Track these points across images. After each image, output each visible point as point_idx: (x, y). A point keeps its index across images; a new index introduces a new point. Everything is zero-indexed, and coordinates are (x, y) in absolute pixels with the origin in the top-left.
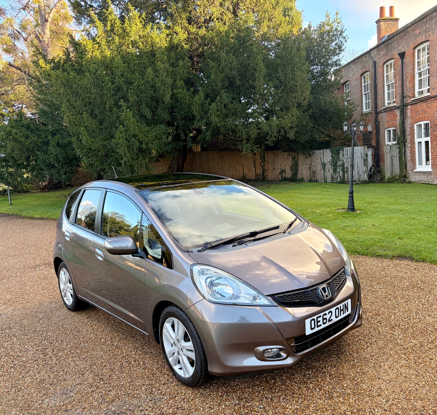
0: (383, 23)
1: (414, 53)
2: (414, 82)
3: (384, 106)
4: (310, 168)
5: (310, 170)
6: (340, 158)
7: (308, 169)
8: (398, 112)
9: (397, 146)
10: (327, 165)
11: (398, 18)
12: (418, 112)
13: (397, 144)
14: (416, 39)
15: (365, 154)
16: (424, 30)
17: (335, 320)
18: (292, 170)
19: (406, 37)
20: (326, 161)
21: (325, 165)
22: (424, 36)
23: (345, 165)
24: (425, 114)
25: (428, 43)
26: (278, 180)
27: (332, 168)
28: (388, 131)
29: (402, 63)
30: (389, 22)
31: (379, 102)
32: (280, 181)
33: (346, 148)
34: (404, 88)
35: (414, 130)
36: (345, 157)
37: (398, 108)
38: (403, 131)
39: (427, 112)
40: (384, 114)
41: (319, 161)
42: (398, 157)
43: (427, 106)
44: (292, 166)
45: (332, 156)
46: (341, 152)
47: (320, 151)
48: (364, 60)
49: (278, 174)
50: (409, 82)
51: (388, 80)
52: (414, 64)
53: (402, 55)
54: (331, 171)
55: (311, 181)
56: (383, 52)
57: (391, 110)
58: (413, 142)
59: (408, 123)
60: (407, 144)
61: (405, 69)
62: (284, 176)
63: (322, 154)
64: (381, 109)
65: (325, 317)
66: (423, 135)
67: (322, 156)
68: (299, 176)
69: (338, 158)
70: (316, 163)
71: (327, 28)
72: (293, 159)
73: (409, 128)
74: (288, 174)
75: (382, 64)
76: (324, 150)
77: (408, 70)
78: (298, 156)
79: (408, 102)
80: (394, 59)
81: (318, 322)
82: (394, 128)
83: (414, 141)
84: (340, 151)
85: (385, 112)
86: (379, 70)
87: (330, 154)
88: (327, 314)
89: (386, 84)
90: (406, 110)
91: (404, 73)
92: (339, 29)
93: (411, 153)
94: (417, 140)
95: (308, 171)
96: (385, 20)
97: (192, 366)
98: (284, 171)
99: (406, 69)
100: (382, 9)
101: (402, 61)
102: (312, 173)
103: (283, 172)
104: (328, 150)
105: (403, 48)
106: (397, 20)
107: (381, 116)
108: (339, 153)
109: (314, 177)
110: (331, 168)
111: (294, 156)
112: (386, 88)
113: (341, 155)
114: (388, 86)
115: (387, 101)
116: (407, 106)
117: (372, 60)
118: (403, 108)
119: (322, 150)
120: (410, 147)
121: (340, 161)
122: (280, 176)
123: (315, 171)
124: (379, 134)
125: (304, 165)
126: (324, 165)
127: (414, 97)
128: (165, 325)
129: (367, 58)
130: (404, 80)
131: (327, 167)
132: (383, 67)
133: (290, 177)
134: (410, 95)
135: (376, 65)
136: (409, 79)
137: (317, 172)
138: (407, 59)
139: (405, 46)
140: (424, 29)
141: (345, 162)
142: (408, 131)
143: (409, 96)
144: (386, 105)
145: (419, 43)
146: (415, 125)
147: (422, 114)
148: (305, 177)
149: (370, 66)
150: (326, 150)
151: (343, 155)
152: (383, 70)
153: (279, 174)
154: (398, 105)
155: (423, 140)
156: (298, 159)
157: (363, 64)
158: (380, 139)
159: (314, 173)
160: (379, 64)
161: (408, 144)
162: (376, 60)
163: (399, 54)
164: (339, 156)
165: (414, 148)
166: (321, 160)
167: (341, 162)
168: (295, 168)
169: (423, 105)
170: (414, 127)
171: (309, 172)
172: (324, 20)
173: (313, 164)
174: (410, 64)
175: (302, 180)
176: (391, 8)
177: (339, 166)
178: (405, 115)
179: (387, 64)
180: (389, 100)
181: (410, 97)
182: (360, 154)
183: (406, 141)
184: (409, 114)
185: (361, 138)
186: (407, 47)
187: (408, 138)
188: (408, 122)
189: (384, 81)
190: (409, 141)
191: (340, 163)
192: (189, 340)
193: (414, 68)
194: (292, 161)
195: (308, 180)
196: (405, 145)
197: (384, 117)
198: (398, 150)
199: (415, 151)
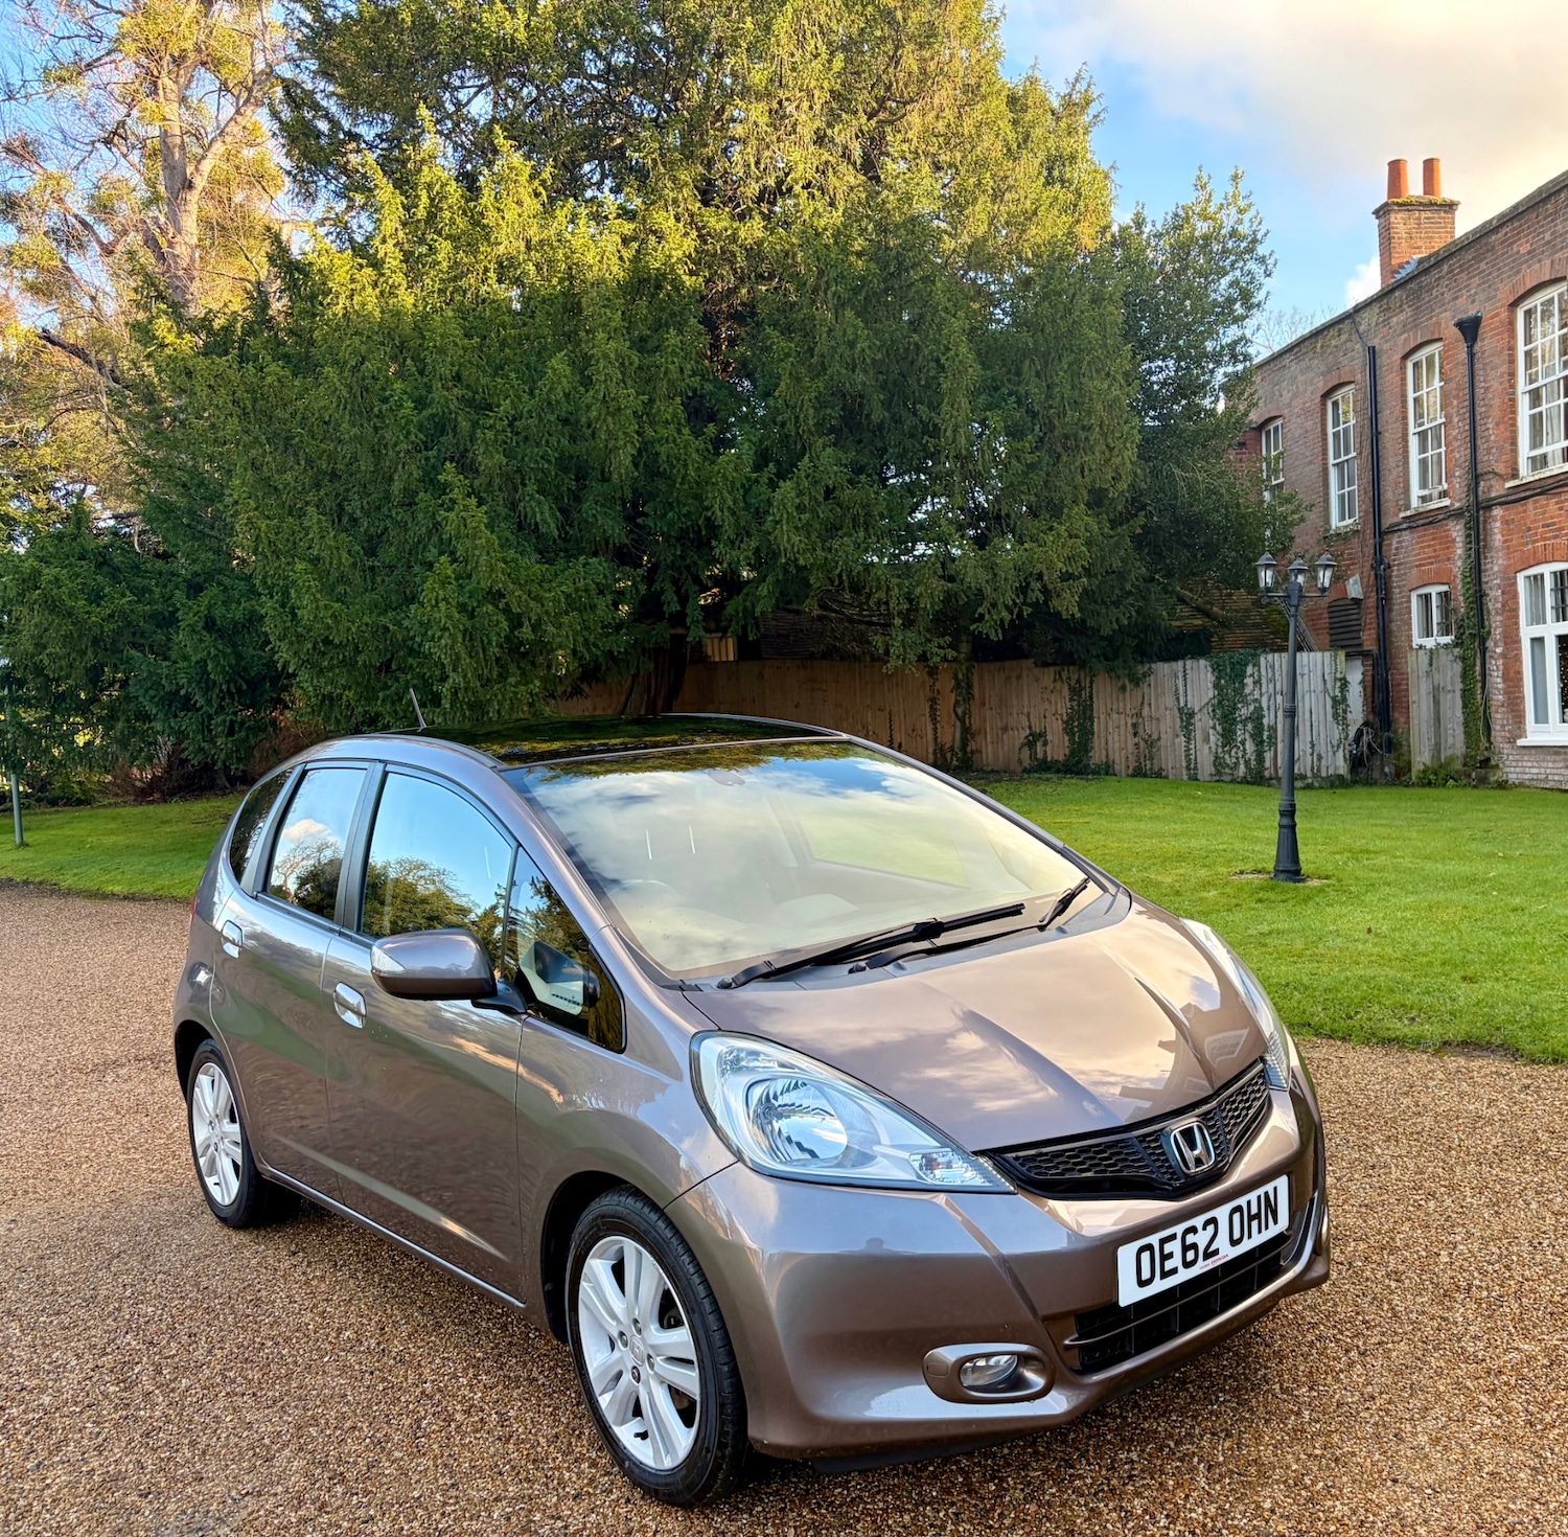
0: (1400, 215)
1: (1512, 323)
2: (1514, 424)
3: (1408, 507)
4: (1134, 725)
5: (1135, 734)
6: (1247, 691)
7: (1130, 729)
8: (1457, 531)
9: (1457, 651)
10: (1197, 717)
11: (1455, 198)
12: (1529, 529)
13: (1456, 645)
14: (1518, 272)
15: (1336, 679)
16: (1548, 243)
17: (1228, 1253)
18: (1068, 730)
19: (1483, 265)
20: (1195, 703)
21: (1191, 715)
22: (1548, 262)
23: (1263, 716)
24: (1556, 537)
25: (1562, 288)
26: (1019, 769)
27: (1219, 728)
28: (1420, 596)
29: (1471, 355)
30: (1423, 215)
31: (1389, 494)
32: (1025, 770)
33: (1270, 657)
34: (1479, 442)
35: (1515, 595)
36: (1264, 690)
37: (1456, 514)
38: (1478, 598)
39: (1562, 529)
40: (1406, 536)
41: (1169, 701)
42: (1458, 694)
43: (1561, 509)
44: (1071, 718)
45: (1216, 686)
46: (1249, 670)
47: (1174, 664)
48: (1334, 342)
49: (1017, 746)
50: (1497, 425)
51: (1419, 416)
52: (1512, 361)
53: (1470, 329)
54: (1212, 738)
55: (1139, 773)
56: (1402, 317)
57: (1431, 523)
58: (1512, 639)
59: (1496, 569)
60: (1490, 644)
61: (1479, 378)
62: (1040, 755)
63: (1180, 675)
64: (1396, 520)
65: (1190, 1239)
66: (1550, 614)
67: (1180, 683)
68: (1097, 756)
69: (1239, 691)
70: (1158, 708)
71: (1202, 228)
72: (1075, 692)
73: (1499, 586)
74: (1057, 747)
75: (1397, 357)
76: (1189, 663)
77: (1490, 382)
78: (1091, 682)
79: (1493, 495)
80: (1440, 339)
81: (1165, 1257)
82: (1445, 588)
83: (1518, 635)
84: (1246, 665)
85: (1410, 528)
86: (1388, 380)
87: (1211, 678)
88: (1200, 1228)
89: (1412, 429)
90: (1485, 521)
91: (1479, 392)
92: (1244, 229)
93: (1506, 679)
94: (1527, 632)
95: (1130, 736)
96: (1407, 206)
97: (688, 1423)
98: (1040, 735)
99: (1486, 375)
100: (1396, 169)
101: (1470, 348)
102: (1142, 744)
103: (1035, 738)
104: (1202, 662)
105: (1473, 302)
106: (1450, 206)
107: (1395, 545)
108: (1242, 675)
109: (1152, 759)
110: (1214, 728)
111: (1078, 681)
112: (1414, 443)
113: (1249, 681)
114: (1422, 435)
115: (1416, 492)
116: (1489, 508)
117: (1364, 344)
118: (1475, 514)
119: (1180, 663)
120: (1504, 656)
121: (1248, 705)
122: (1026, 752)
123: (1155, 737)
124: (1390, 610)
125: (1115, 716)
126: (1187, 716)
127: (1515, 476)
128: (590, 1266)
129: (1344, 337)
130: (1478, 417)
131: (1198, 725)
132: (1403, 368)
133: (1061, 758)
134: (1500, 468)
135: (1378, 362)
136: (1496, 413)
137: (1162, 742)
138: (1487, 343)
139: (1481, 297)
140: (1548, 237)
141: (1265, 705)
142: (1494, 596)
143: (1495, 474)
144: (1415, 503)
145: (1529, 286)
146: (1520, 577)
147: (1545, 539)
148: (1117, 760)
149: (1354, 363)
150: (1195, 664)
151: (1257, 682)
152: (1404, 380)
153: (1023, 745)
154: (1457, 505)
155: (1552, 630)
156: (1091, 697)
157: (1331, 358)
158: (1394, 626)
159: (1151, 743)
160: (1389, 359)
161: (1496, 645)
162: (1375, 342)
163: (1460, 325)
164: (1243, 685)
165: (1518, 658)
166: (1178, 699)
167: (1252, 708)
168: (1081, 725)
169: (1547, 505)
170: (1515, 584)
171: (1131, 741)
172: (1189, 197)
173: (1145, 712)
174: (1497, 360)
175: (1107, 770)
176: (1430, 166)
177: (1244, 722)
178: (1485, 540)
179: (1416, 357)
180: (1424, 485)
181: (1501, 476)
182: (1320, 679)
183: (1489, 633)
184: (1499, 536)
185: (1325, 621)
186: (1489, 299)
187: (1496, 623)
188: (1495, 565)
189: (1405, 418)
190: (1497, 633)
191: (1244, 711)
192: (678, 1323)
193: (1512, 375)
194: (1071, 700)
195: (1130, 771)
196: (1484, 651)
197: (1406, 548)
198: (1458, 667)
199: (1519, 673)
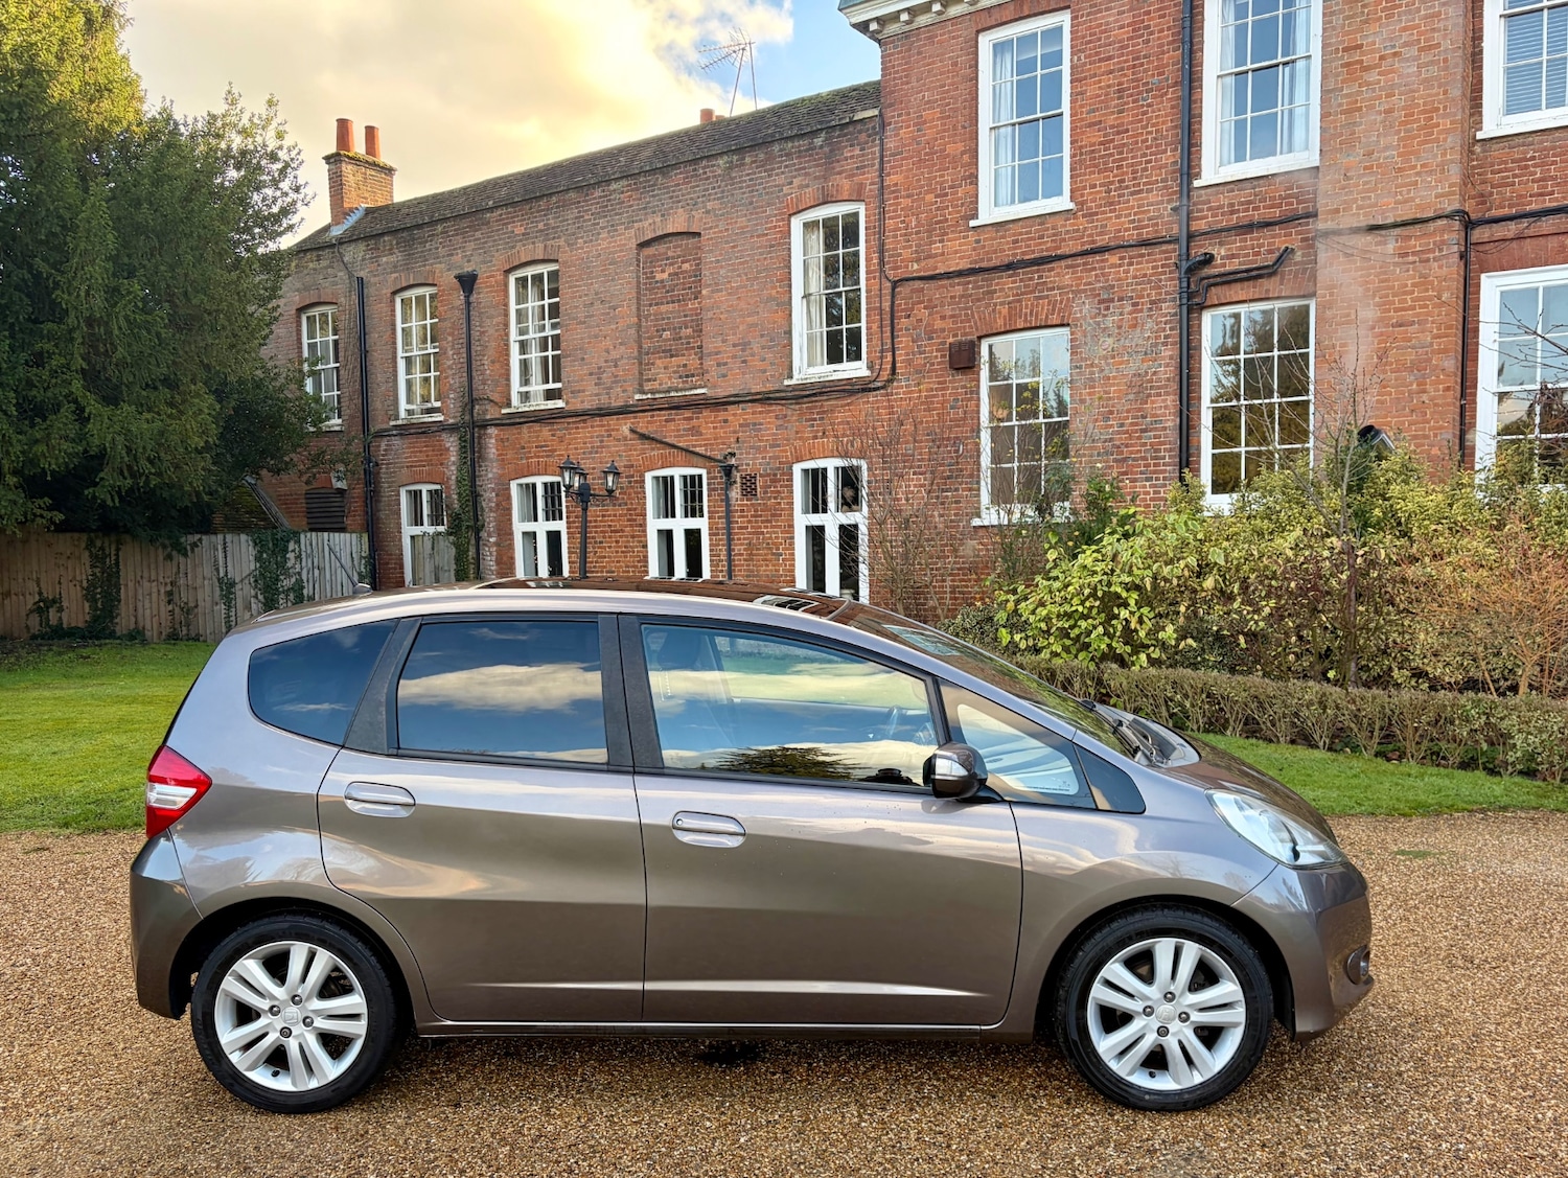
0: (350, 167)
1: (506, 285)
2: (508, 365)
3: (397, 418)
4: (170, 593)
5: (169, 603)
6: (289, 564)
7: (163, 596)
8: (451, 443)
9: (451, 538)
10: (239, 587)
11: (394, 166)
12: (524, 448)
13: (449, 534)
14: (513, 247)
15: (361, 557)
16: (541, 231)
18: (89, 595)
19: (478, 234)
20: (235, 573)
21: (232, 584)
22: (541, 246)
23: (303, 587)
24: (547, 456)
25: (553, 267)
26: (26, 636)
27: (261, 597)
28: (409, 492)
29: (468, 303)
30: (368, 172)
31: (377, 404)
32: (34, 637)
33: (309, 535)
34: (474, 374)
35: (509, 498)
36: (304, 564)
37: (453, 429)
38: (473, 496)
39: (555, 450)
40: (397, 442)
41: (208, 570)
42: (453, 573)
43: (553, 435)
44: (92, 585)
45: (258, 559)
46: (291, 546)
47: (213, 537)
48: (311, 265)
49: (23, 614)
50: (493, 362)
51: (407, 343)
52: (506, 315)
53: (468, 282)
54: (254, 606)
55: (173, 637)
56: (393, 258)
57: (423, 433)
58: (505, 532)
59: (490, 475)
60: (483, 534)
61: (475, 322)
62: (53, 621)
63: (220, 548)
64: (384, 426)
66: (541, 514)
67: (221, 555)
68: (124, 622)
69: (282, 565)
70: (195, 577)
72: (98, 559)
73: (493, 490)
74: (75, 611)
75: (387, 291)
76: (229, 537)
77: (486, 327)
78: (118, 550)
79: (488, 417)
80: (435, 285)
82: (438, 487)
83: (511, 529)
84: (288, 541)
85: (401, 435)
86: (376, 309)
87: (252, 551)
89: (400, 353)
90: (480, 437)
91: (475, 334)
93: (499, 562)
94: (519, 527)
95: (162, 604)
96: (355, 160)
98: (54, 601)
99: (481, 322)
100: (343, 126)
101: (467, 297)
102: (177, 610)
103: (44, 606)
104: (243, 537)
105: (469, 261)
106: (389, 171)
107: (383, 447)
108: (286, 550)
109: (188, 625)
110: (256, 597)
111: (102, 548)
112: (401, 365)
113: (291, 555)
114: (409, 360)
115: (403, 405)
116: (485, 427)
117: (351, 275)
118: (471, 432)
119: (220, 537)
120: (497, 544)
121: (290, 576)
122: (35, 620)
123: (192, 604)
124: (378, 501)
125: (146, 584)
126: (227, 587)
127: (509, 405)
129: (324, 263)
130: (473, 354)
131: (239, 593)
132: (393, 302)
133: (81, 625)
134: (496, 397)
135: (365, 291)
136: (491, 352)
137: (200, 609)
138: (483, 295)
139: (476, 258)
140: (541, 226)
141: (304, 578)
142: (489, 498)
143: (488, 399)
144: (403, 414)
145: (524, 260)
146: (514, 485)
147: (539, 457)
148: (148, 626)
149: (337, 284)
150: (236, 538)
151: (299, 557)
152: (394, 311)
153: (31, 611)
154: (451, 421)
155: (542, 527)
156: (117, 561)
157: (308, 278)
158: (382, 515)
159: (188, 611)
160: (378, 289)
161: (490, 536)
162: (362, 274)
163: (459, 278)
164: (286, 560)
165: (511, 547)
166: (218, 570)
167: (293, 580)
168: (105, 593)
169: (540, 431)
170: (509, 489)
171: (164, 609)
173: (182, 581)
174: (492, 311)
175: (136, 636)
176: (370, 132)
177: (287, 592)
178: (479, 452)
179: (407, 294)
180: (409, 401)
181: (496, 403)
182: (349, 556)
183: (483, 526)
184: (494, 450)
186: (484, 262)
187: (490, 519)
188: (490, 473)
189: (395, 343)
190: (491, 526)
191: (287, 583)
193: (506, 325)
194: (92, 566)
195: (163, 636)
196: (478, 539)
197: (396, 454)
198: (453, 551)
199: (512, 558)
